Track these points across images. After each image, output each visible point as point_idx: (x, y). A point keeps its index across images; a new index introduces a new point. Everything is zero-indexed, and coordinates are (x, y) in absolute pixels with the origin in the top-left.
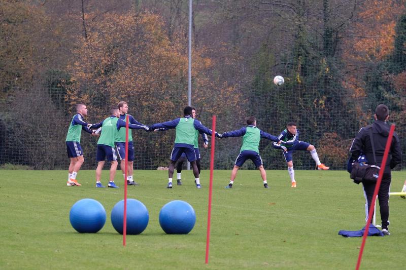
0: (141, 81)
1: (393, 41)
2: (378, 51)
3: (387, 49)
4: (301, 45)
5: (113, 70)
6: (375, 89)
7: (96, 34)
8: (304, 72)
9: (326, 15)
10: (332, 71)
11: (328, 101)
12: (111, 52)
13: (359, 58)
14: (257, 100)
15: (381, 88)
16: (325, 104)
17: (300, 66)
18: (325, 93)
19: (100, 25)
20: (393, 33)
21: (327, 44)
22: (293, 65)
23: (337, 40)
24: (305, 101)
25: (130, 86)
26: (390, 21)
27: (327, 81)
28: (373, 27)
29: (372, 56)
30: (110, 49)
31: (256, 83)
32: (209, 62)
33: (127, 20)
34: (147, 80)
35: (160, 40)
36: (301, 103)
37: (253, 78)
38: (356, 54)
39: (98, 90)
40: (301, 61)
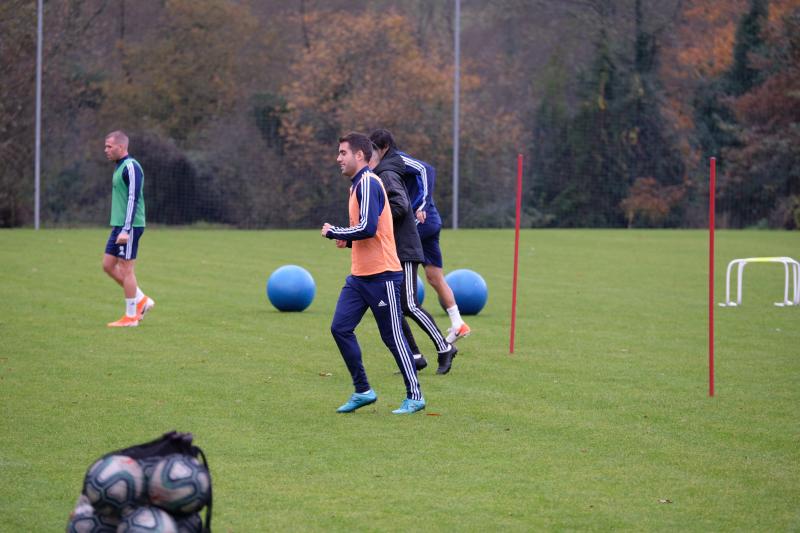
0: (384, 108)
1: (731, 51)
2: (711, 65)
3: (722, 61)
4: (606, 58)
5: (346, 92)
6: (706, 117)
7: (322, 44)
8: (609, 94)
9: (639, 15)
10: (648, 93)
11: (642, 134)
12: (343, 68)
13: (684, 75)
14: (542, 133)
15: (715, 116)
16: (639, 138)
17: (602, 87)
18: (638, 123)
19: (327, 31)
20: (732, 38)
21: (640, 55)
22: (594, 84)
23: (654, 50)
24: (610, 135)
25: (368, 115)
26: (726, 22)
27: (640, 107)
28: (704, 32)
29: (702, 71)
30: (341, 65)
31: (542, 110)
32: (476, 80)
33: (364, 23)
34: (393, 106)
35: (407, 49)
36: (604, 137)
37: (539, 102)
38: (680, 69)
39: (326, 121)
40: (605, 78)
